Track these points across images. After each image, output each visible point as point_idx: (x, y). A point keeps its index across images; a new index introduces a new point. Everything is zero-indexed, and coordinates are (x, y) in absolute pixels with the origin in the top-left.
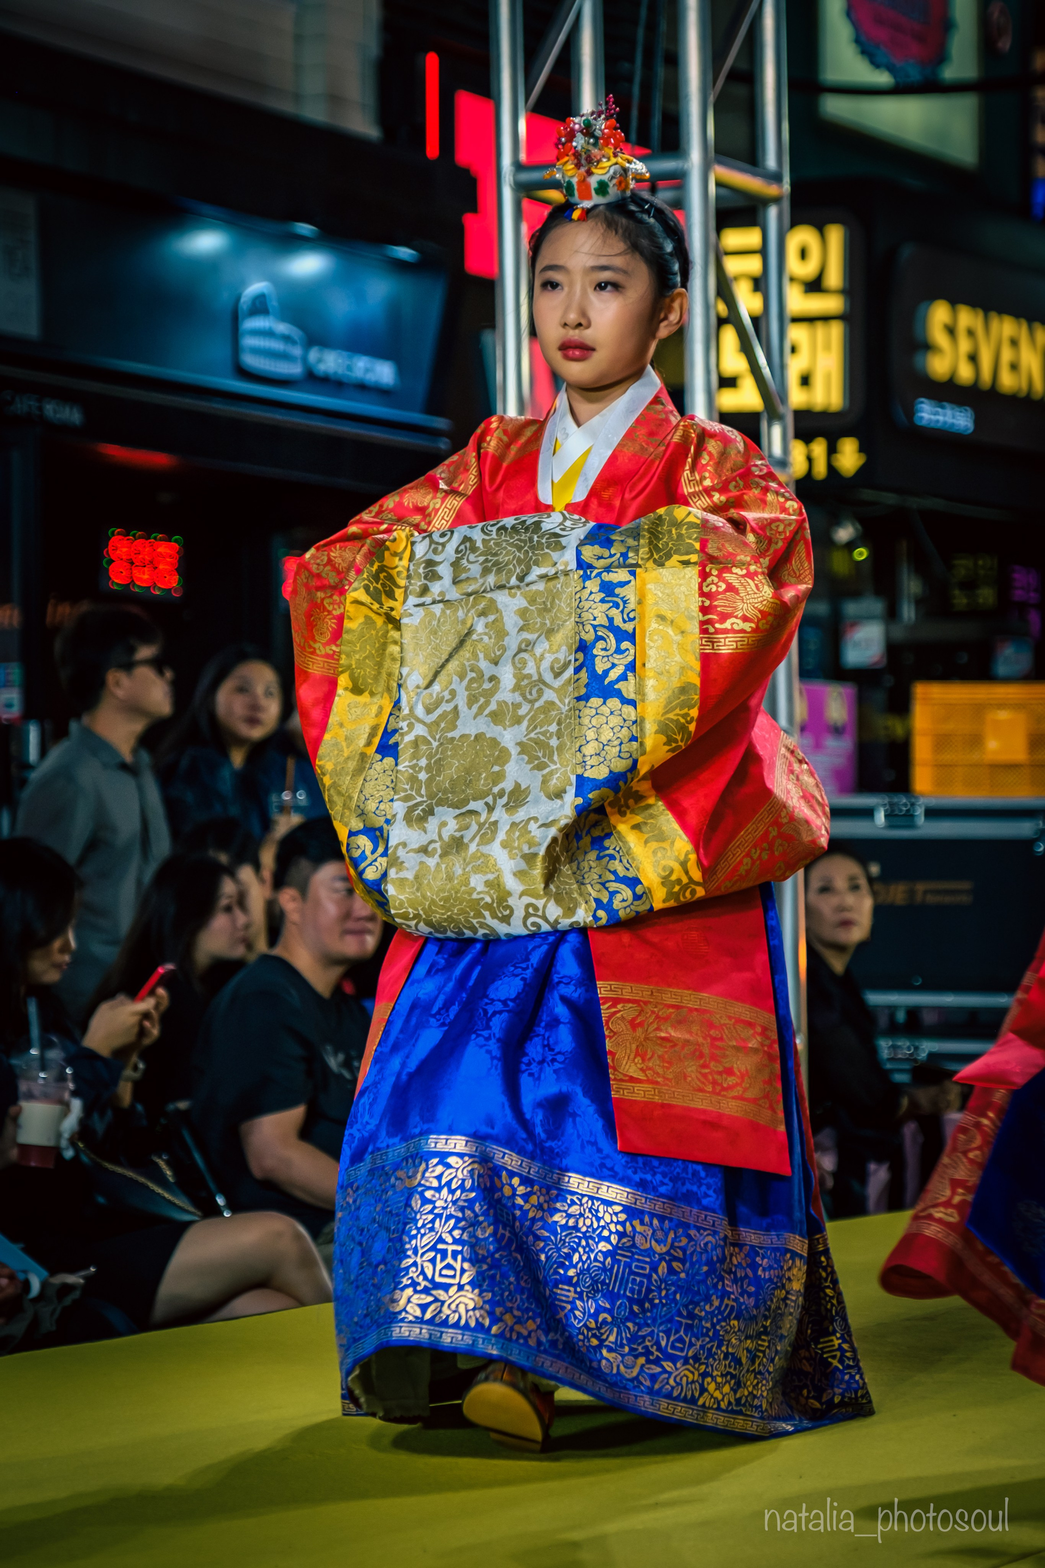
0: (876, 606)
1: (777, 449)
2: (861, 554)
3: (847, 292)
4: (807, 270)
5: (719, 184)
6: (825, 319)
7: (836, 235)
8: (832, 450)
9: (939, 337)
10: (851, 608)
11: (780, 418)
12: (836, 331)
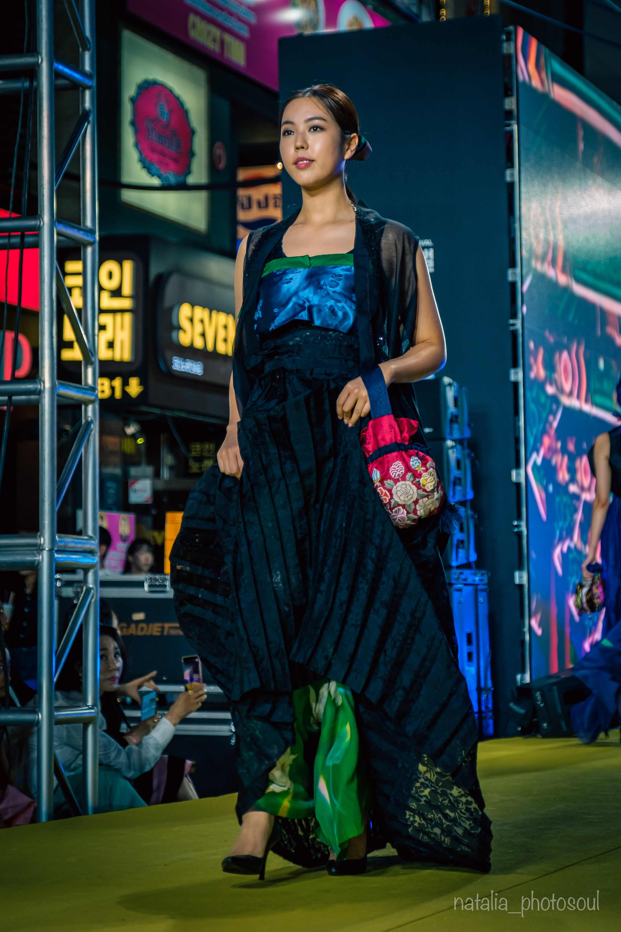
0: (149, 470)
1: (90, 381)
2: (140, 441)
3: (134, 297)
4: (112, 284)
5: (59, 234)
6: (122, 311)
7: (128, 266)
8: (125, 383)
9: (184, 323)
10: (133, 471)
11: (92, 363)
12: (128, 318)
